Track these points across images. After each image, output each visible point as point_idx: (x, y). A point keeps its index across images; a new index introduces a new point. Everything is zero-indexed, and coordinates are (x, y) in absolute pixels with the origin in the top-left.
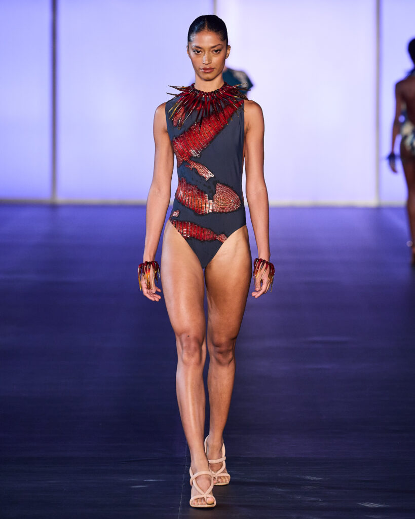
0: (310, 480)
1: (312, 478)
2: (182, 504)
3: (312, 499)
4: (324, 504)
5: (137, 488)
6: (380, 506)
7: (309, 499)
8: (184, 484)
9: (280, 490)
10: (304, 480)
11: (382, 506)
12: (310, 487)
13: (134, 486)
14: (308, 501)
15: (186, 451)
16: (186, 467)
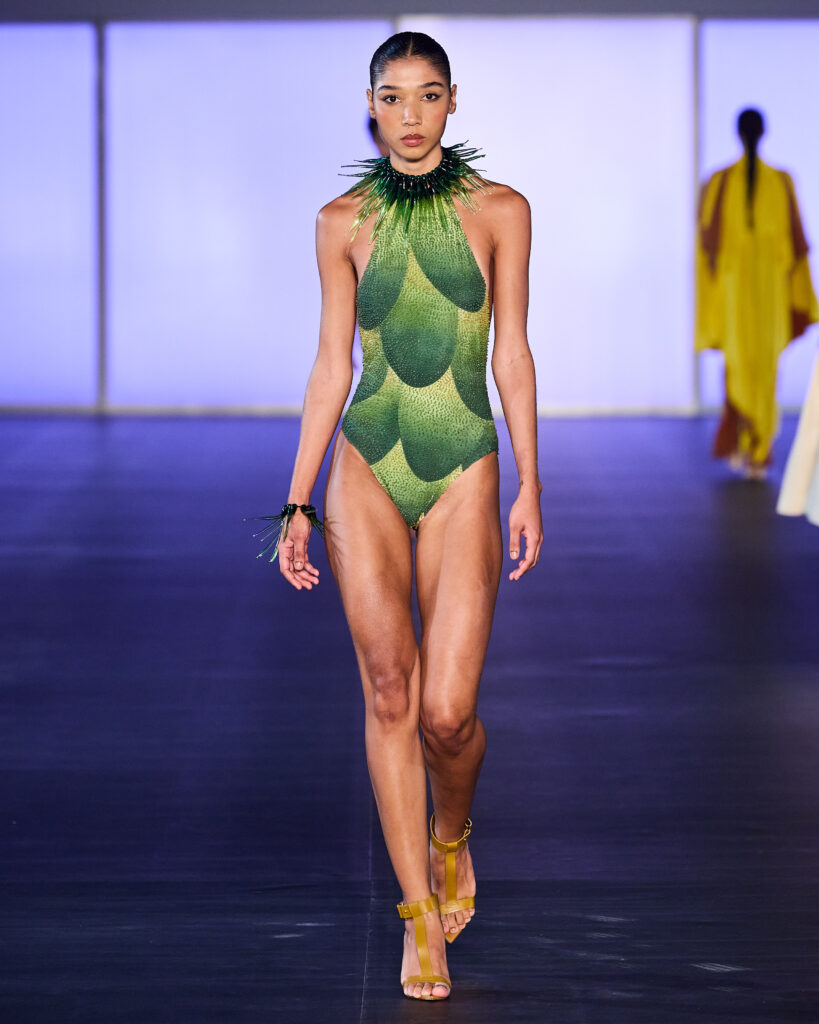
0: (602, 922)
1: (604, 918)
3: (607, 957)
4: (629, 966)
6: (734, 969)
7: (602, 959)
8: (371, 931)
9: (549, 941)
11: (737, 969)
12: (604, 935)
13: (279, 934)
14: (600, 961)
15: (370, 869)
16: (373, 899)
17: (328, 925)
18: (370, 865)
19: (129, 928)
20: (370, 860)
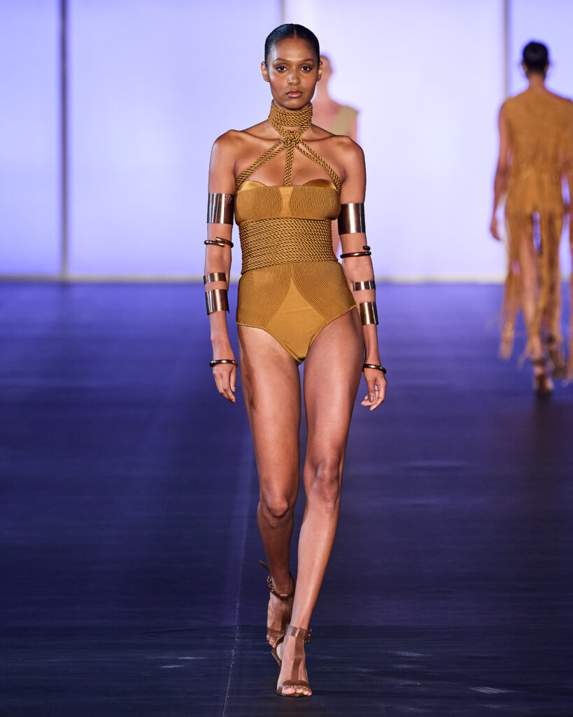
0: (406, 657)
1: (408, 654)
2: (229, 690)
3: (408, 682)
4: (423, 689)
5: (169, 669)
6: (500, 691)
7: (404, 684)
8: (233, 663)
10: (399, 656)
11: (503, 691)
12: (405, 666)
13: (165, 665)
14: (402, 685)
15: (237, 618)
16: (237, 640)
17: (202, 658)
18: (237, 614)
19: (55, 660)
20: (237, 611)
